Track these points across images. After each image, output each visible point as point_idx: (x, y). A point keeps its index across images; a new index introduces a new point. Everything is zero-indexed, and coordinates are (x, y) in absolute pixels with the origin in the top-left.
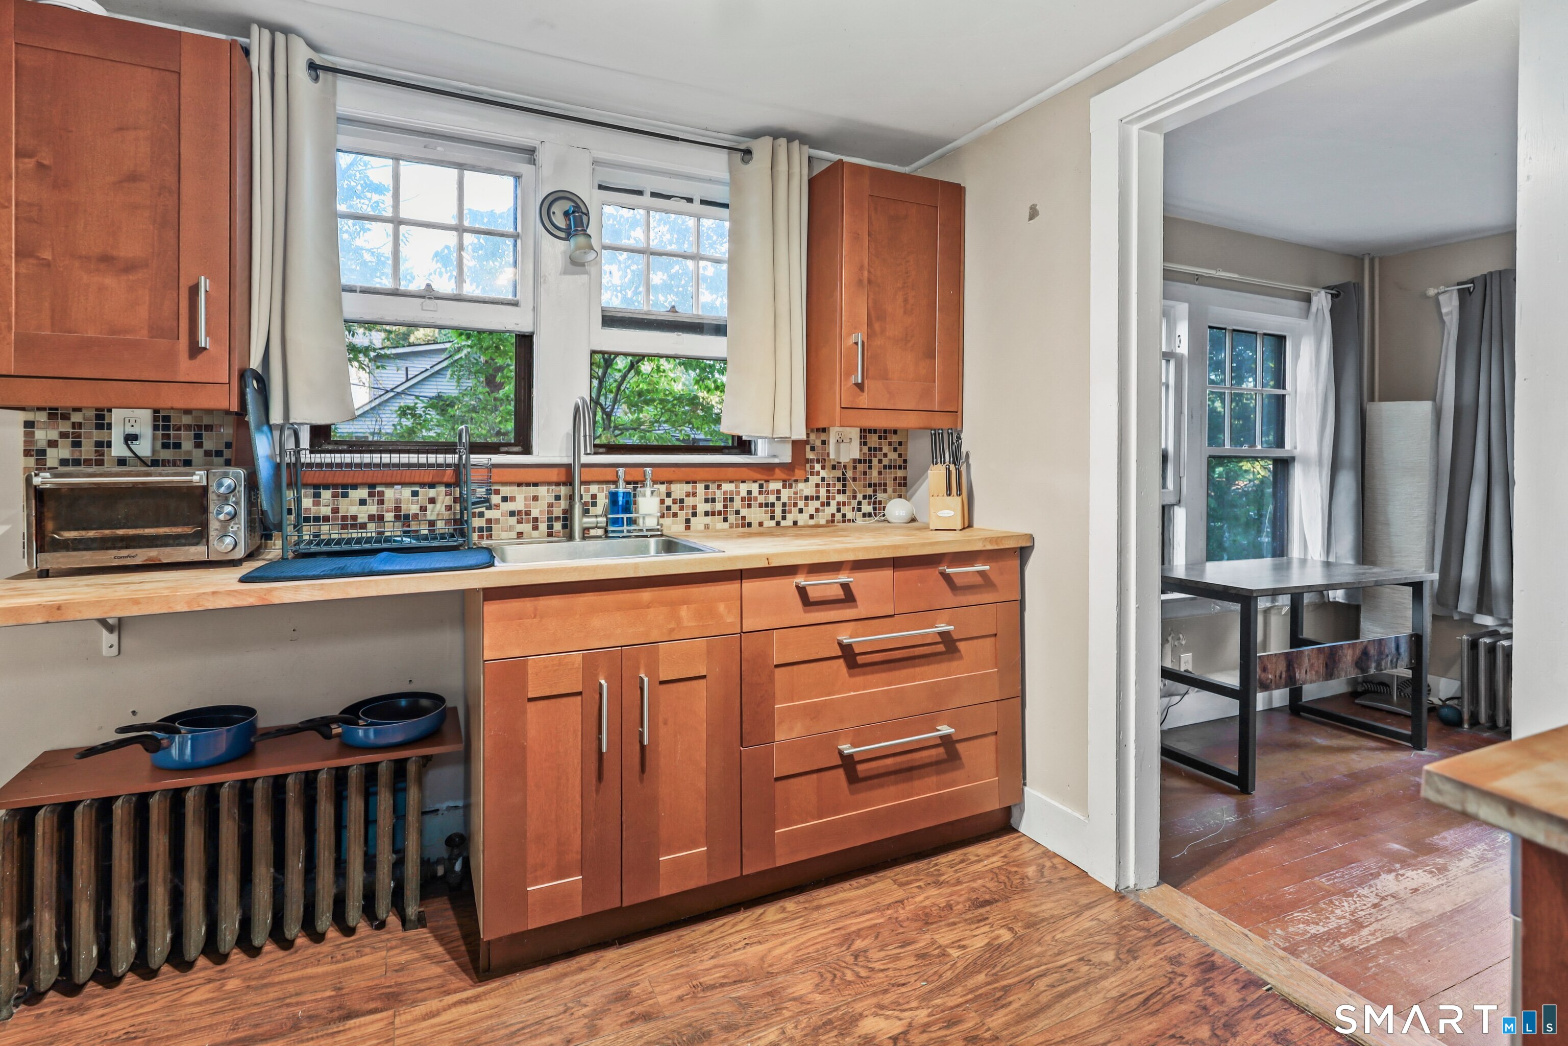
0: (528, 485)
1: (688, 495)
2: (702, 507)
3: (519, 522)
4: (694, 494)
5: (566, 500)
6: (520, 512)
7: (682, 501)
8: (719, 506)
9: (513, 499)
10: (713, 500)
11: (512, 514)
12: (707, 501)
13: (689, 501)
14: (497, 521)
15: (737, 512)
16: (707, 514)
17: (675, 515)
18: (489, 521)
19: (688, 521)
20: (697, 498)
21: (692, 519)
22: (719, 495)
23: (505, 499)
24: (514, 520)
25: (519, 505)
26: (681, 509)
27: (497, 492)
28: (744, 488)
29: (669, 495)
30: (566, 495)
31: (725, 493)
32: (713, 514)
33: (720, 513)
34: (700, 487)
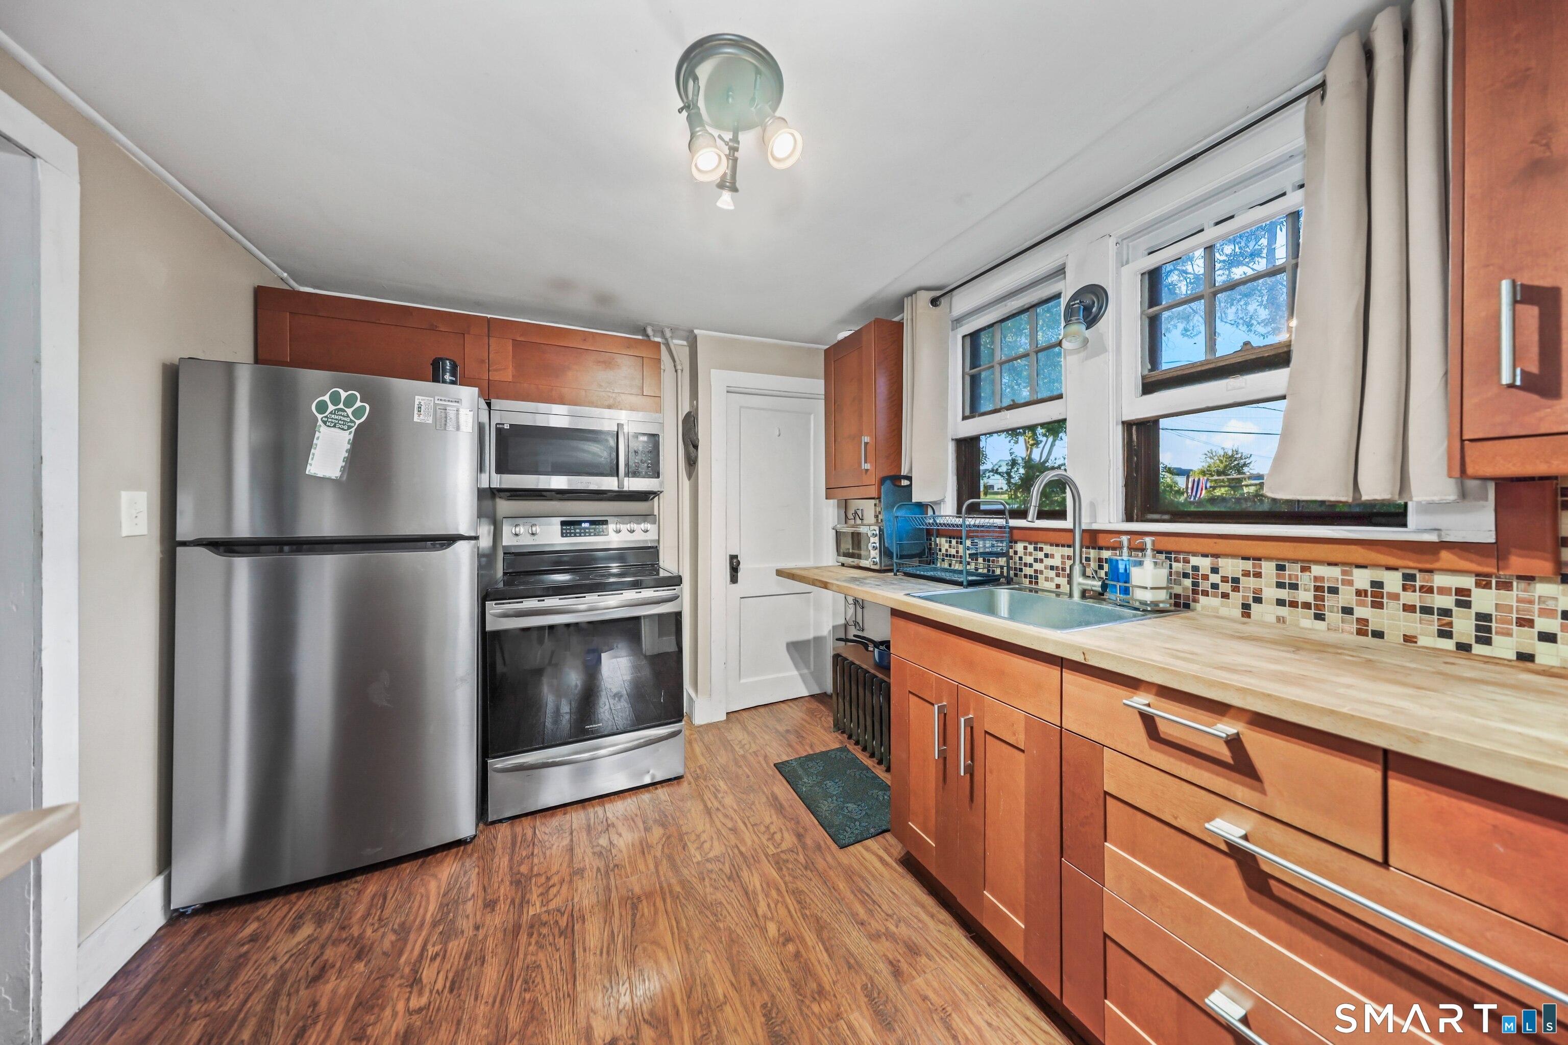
0: (1063, 546)
1: (1246, 574)
2: (1271, 593)
3: (1058, 575)
4: (1258, 575)
5: (1095, 561)
6: (1057, 568)
7: (1236, 580)
8: (1304, 595)
9: (1052, 556)
10: (1294, 587)
11: (1052, 568)
12: (1280, 585)
13: (1249, 583)
14: (1041, 572)
15: (1347, 611)
16: (1280, 602)
17: (1225, 596)
18: (1036, 571)
19: (1246, 607)
20: (1263, 580)
21: (1254, 606)
22: (1305, 580)
23: (1046, 556)
24: (1052, 574)
25: (1057, 562)
26: (1236, 589)
27: (1041, 549)
28: (1362, 578)
29: (1215, 570)
30: (1095, 559)
31: (1316, 579)
32: (1293, 604)
33: (1307, 606)
34: (1268, 568)
